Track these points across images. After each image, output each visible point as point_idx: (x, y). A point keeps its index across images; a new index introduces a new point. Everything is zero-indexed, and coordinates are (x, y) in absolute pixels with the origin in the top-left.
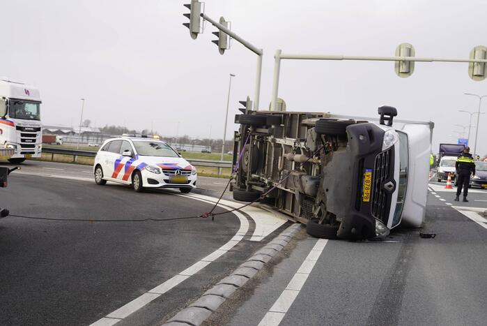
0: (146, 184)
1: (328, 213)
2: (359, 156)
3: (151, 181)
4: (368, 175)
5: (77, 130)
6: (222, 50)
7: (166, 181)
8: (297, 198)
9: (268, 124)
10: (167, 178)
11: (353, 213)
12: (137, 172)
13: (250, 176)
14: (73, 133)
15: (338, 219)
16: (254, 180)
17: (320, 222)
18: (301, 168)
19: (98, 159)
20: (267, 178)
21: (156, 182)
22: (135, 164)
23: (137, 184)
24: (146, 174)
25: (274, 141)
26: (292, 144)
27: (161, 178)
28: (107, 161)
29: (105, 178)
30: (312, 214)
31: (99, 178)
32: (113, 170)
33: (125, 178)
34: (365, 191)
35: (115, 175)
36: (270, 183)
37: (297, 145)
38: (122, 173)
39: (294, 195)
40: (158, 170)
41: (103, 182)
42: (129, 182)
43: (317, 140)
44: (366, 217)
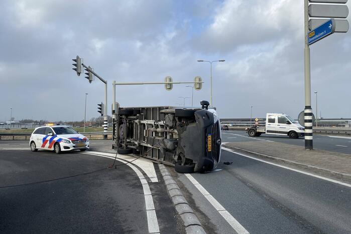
0: (63, 149)
1: (186, 159)
2: (205, 127)
3: (65, 147)
4: (210, 136)
5: (8, 122)
6: (90, 81)
7: (74, 147)
8: (162, 151)
9: (134, 113)
10: (74, 145)
11: (204, 158)
12: (57, 143)
13: (126, 141)
14: (6, 124)
15: (194, 162)
16: (128, 142)
17: (182, 164)
18: (160, 135)
19: (32, 138)
20: (136, 141)
21: (68, 148)
22: (56, 139)
23: (57, 150)
24: (62, 144)
25: (139, 122)
26: (153, 123)
27: (71, 146)
28: (38, 139)
29: (37, 148)
30: (173, 159)
31: (33, 148)
32: (42, 143)
33: (50, 147)
34: (209, 146)
35: (43, 146)
36: (139, 144)
37: (156, 123)
38: (48, 144)
39: (159, 150)
40: (69, 141)
41: (36, 150)
42: (52, 149)
43: (173, 120)
44: (209, 160)
